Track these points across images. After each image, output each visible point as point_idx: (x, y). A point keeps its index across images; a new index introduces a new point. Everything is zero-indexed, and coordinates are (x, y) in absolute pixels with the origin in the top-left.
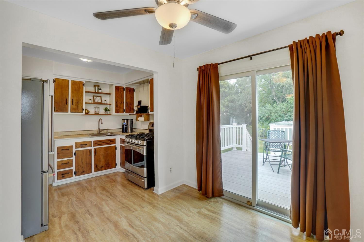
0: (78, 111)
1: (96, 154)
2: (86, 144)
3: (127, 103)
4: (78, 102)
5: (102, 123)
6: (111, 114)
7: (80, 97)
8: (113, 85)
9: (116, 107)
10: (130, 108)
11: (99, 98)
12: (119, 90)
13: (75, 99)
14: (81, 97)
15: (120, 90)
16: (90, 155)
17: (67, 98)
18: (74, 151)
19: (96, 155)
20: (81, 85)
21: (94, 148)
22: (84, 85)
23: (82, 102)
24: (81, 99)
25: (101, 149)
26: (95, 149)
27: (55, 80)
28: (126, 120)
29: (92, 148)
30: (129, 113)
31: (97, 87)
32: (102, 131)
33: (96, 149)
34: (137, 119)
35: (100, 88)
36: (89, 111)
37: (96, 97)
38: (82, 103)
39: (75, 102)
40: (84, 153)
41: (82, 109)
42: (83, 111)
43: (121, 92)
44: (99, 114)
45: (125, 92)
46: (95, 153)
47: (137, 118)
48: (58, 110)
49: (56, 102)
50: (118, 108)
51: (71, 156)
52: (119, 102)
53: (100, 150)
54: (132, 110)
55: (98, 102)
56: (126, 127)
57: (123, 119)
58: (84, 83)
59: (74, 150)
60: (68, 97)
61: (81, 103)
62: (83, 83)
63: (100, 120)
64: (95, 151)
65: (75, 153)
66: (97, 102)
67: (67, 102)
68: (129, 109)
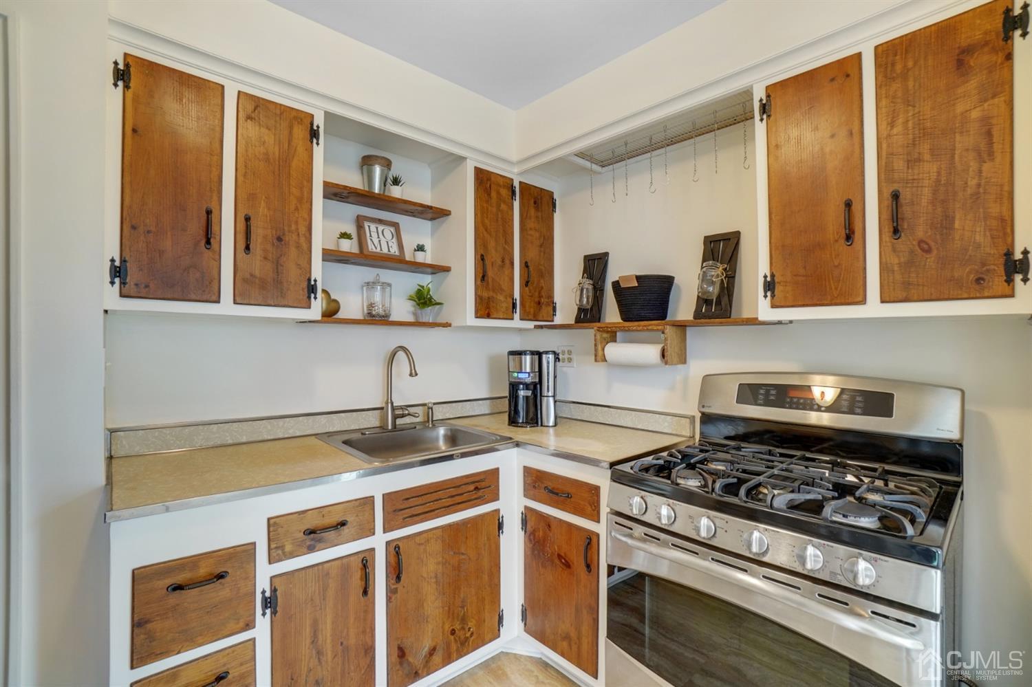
0: (283, 296)
1: (398, 578)
2: (343, 524)
3: (525, 265)
4: (279, 239)
5: (413, 374)
6: (447, 325)
7: (293, 207)
8: (463, 159)
9: (479, 282)
10: (540, 293)
11: (389, 231)
12: (494, 194)
13: (261, 214)
14: (297, 209)
15: (498, 193)
16: (365, 592)
17: (214, 206)
18: (262, 584)
19: (399, 586)
20: (300, 133)
21: (388, 543)
22: (314, 134)
23: (302, 240)
24: (297, 223)
25: (428, 541)
26: (395, 550)
27: (127, 65)
28: (528, 358)
29: (378, 542)
30: (535, 318)
31: (377, 170)
32: (403, 416)
33: (397, 548)
34: (600, 353)
35: (394, 172)
36: (335, 301)
37: (373, 227)
38: (305, 246)
39: (265, 237)
40: (325, 589)
41: (305, 284)
42: (309, 297)
43: (503, 206)
44: (391, 319)
45: (516, 204)
46: (396, 571)
47: (600, 348)
48: (152, 285)
49: (134, 228)
50: (487, 288)
51: (242, 624)
52: (494, 256)
53: (422, 548)
54: (548, 304)
55: (385, 250)
56: (529, 393)
57: (512, 353)
58: (319, 121)
59: (264, 573)
60: (215, 198)
61: (298, 247)
62: (312, 124)
63: (401, 354)
64: (393, 560)
65: (268, 594)
66: (378, 250)
67: (209, 236)
68: (537, 300)
